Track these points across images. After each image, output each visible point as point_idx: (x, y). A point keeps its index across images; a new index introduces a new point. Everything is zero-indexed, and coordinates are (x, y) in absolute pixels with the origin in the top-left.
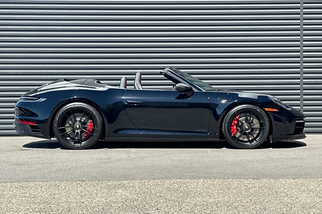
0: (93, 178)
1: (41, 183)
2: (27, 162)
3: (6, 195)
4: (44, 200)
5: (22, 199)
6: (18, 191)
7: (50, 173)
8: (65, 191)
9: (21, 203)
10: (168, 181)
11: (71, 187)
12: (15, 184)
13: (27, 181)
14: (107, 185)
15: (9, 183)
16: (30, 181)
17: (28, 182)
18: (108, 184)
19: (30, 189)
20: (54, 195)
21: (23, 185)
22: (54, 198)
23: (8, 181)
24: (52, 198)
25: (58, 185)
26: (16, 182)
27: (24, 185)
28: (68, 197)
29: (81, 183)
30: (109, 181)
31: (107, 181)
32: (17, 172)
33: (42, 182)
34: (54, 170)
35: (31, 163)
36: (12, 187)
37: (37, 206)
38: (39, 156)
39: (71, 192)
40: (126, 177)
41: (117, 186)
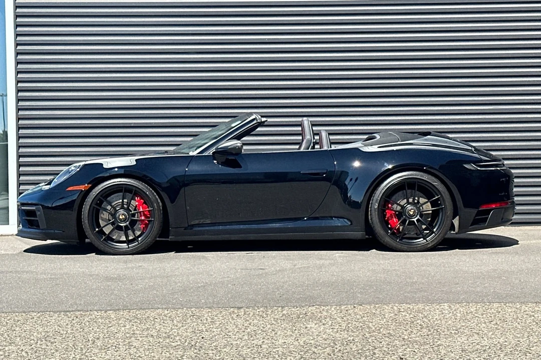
0: (253, 304)
1: (166, 312)
2: (124, 275)
3: (116, 333)
4: (188, 341)
5: (149, 340)
6: (133, 325)
7: (173, 294)
8: (216, 325)
9: (150, 347)
10: (387, 308)
11: (221, 318)
12: (122, 313)
13: (141, 309)
14: (283, 315)
15: (111, 312)
16: (147, 309)
17: (143, 309)
18: (285, 312)
19: (153, 323)
20: (200, 333)
21: (137, 315)
22: (203, 338)
23: (109, 309)
24: (200, 338)
25: (198, 314)
26: (123, 310)
27: (139, 315)
28: (226, 336)
29: (236, 311)
30: (283, 307)
31: (279, 307)
32: (116, 292)
33: (167, 309)
34: (178, 289)
35: (132, 277)
36: (120, 319)
37: (181, 353)
38: (140, 265)
39: (227, 327)
40: (311, 301)
41: (301, 316)
